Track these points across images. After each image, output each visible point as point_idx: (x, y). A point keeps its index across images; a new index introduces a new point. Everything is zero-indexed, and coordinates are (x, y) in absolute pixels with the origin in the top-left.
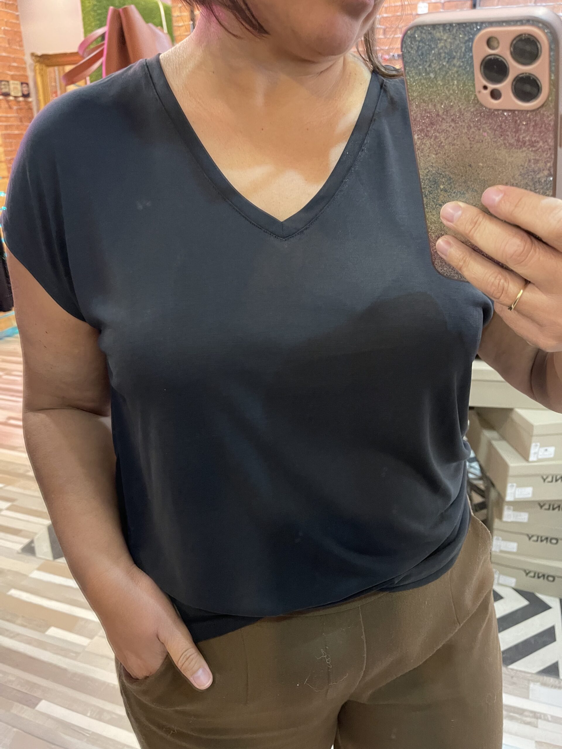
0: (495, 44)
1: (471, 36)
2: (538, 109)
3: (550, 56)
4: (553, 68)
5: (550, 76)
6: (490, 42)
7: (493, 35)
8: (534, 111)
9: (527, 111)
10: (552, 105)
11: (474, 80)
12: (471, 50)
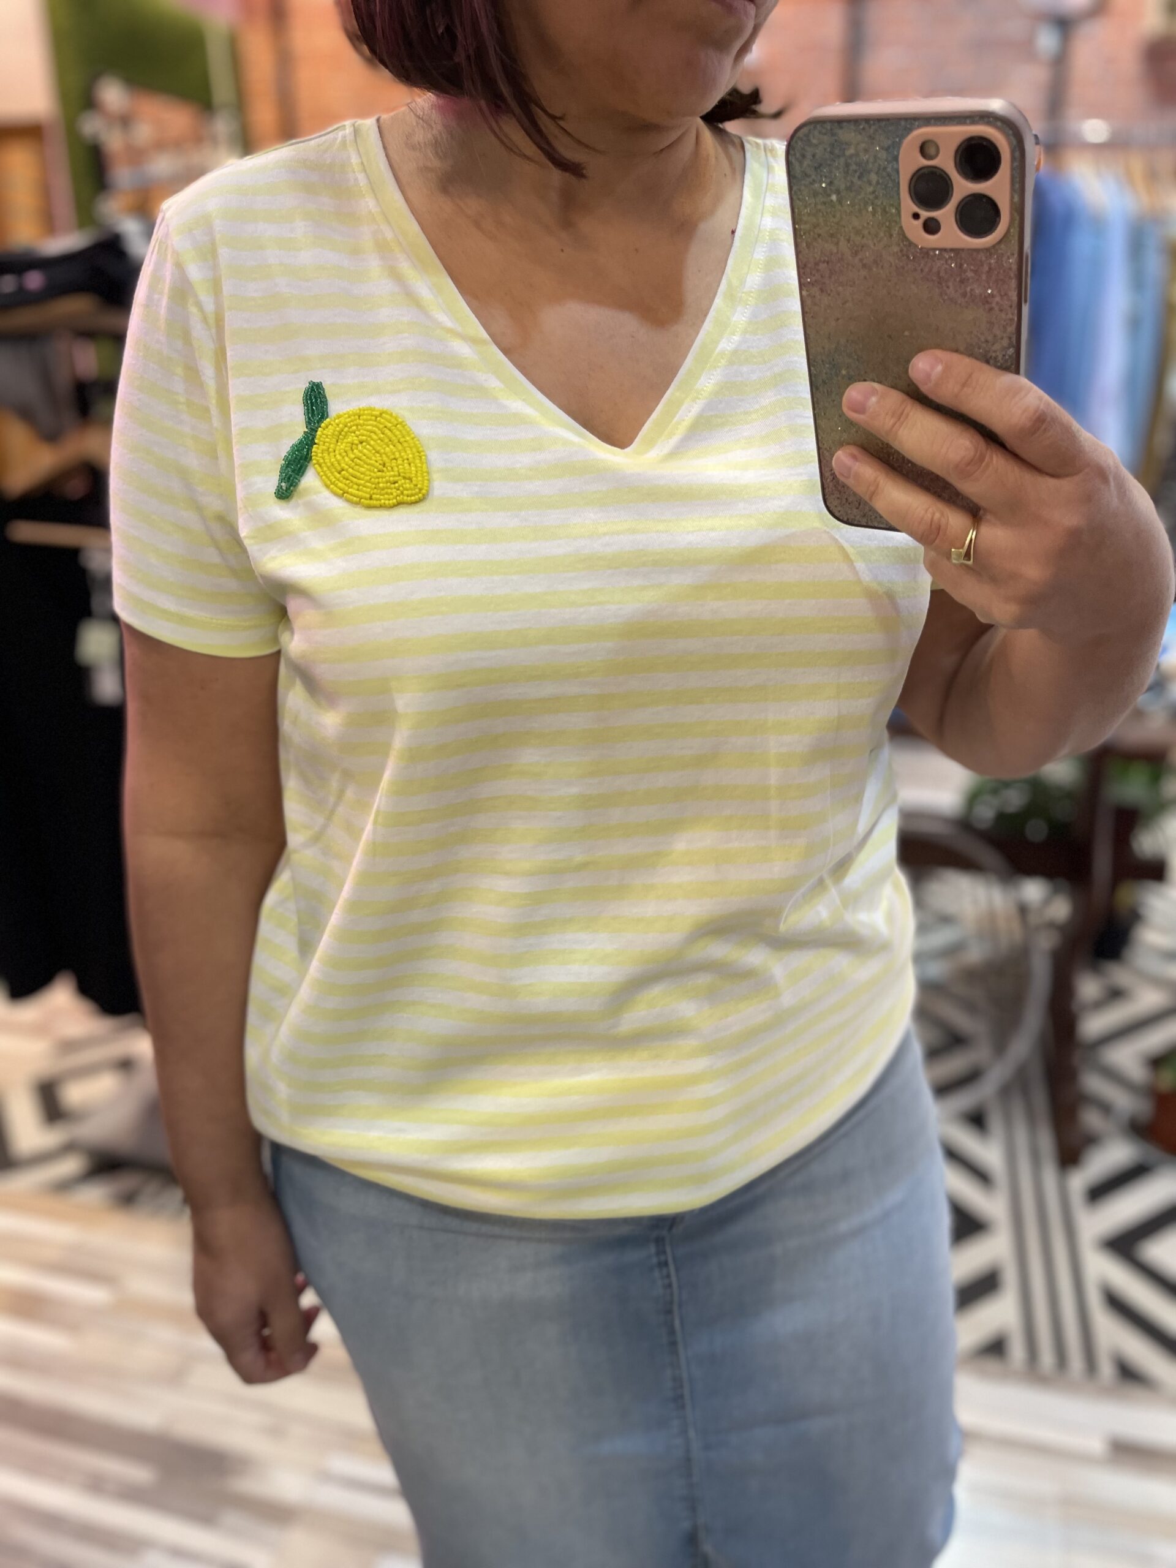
0: (931, 151)
1: (897, 140)
2: (994, 246)
3: (1012, 169)
4: (1017, 186)
5: (1012, 198)
6: (924, 149)
7: (930, 137)
8: (989, 251)
9: (977, 251)
10: (1015, 242)
11: (899, 204)
12: (896, 159)
